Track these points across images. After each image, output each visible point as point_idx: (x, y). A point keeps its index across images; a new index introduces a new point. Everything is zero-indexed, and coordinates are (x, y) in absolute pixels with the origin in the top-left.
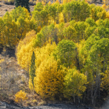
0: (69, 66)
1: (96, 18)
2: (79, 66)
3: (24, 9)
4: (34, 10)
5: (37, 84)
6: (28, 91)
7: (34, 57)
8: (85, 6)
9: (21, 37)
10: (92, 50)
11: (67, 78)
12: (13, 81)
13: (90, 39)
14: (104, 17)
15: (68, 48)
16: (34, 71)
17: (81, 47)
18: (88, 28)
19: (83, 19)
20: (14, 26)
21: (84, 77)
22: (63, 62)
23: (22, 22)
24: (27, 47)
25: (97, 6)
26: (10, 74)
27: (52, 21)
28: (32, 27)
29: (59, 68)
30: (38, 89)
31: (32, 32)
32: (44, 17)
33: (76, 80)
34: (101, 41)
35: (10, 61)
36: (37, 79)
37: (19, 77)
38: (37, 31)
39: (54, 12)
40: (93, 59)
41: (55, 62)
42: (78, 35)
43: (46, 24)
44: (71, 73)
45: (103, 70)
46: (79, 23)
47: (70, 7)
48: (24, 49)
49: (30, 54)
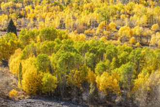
0: (45, 71)
1: (61, 38)
2: (51, 71)
3: (13, 34)
4: (20, 34)
5: (24, 84)
6: (18, 90)
7: (21, 66)
8: (54, 31)
9: (11, 53)
10: (60, 60)
11: (44, 79)
12: (7, 83)
13: (58, 53)
14: (67, 37)
15: (44, 60)
16: (21, 76)
17: (52, 58)
18: (57, 45)
19: (53, 39)
20: (7, 46)
21: (55, 78)
22: (40, 69)
23: (12, 43)
24: (16, 60)
25: (62, 31)
26: (6, 79)
27: (32, 42)
28: (19, 46)
29: (38, 73)
30: (24, 87)
31: (19, 50)
32: (27, 39)
33: (50, 81)
34: (65, 54)
35: (5, 69)
36: (24, 81)
37: (12, 81)
38: (22, 48)
39: (33, 35)
40: (61, 66)
41: (36, 69)
42: (50, 50)
43: (28, 43)
44: (46, 76)
45: (67, 73)
46: (51, 42)
47: (44, 32)
48: (14, 61)
49: (18, 65)
